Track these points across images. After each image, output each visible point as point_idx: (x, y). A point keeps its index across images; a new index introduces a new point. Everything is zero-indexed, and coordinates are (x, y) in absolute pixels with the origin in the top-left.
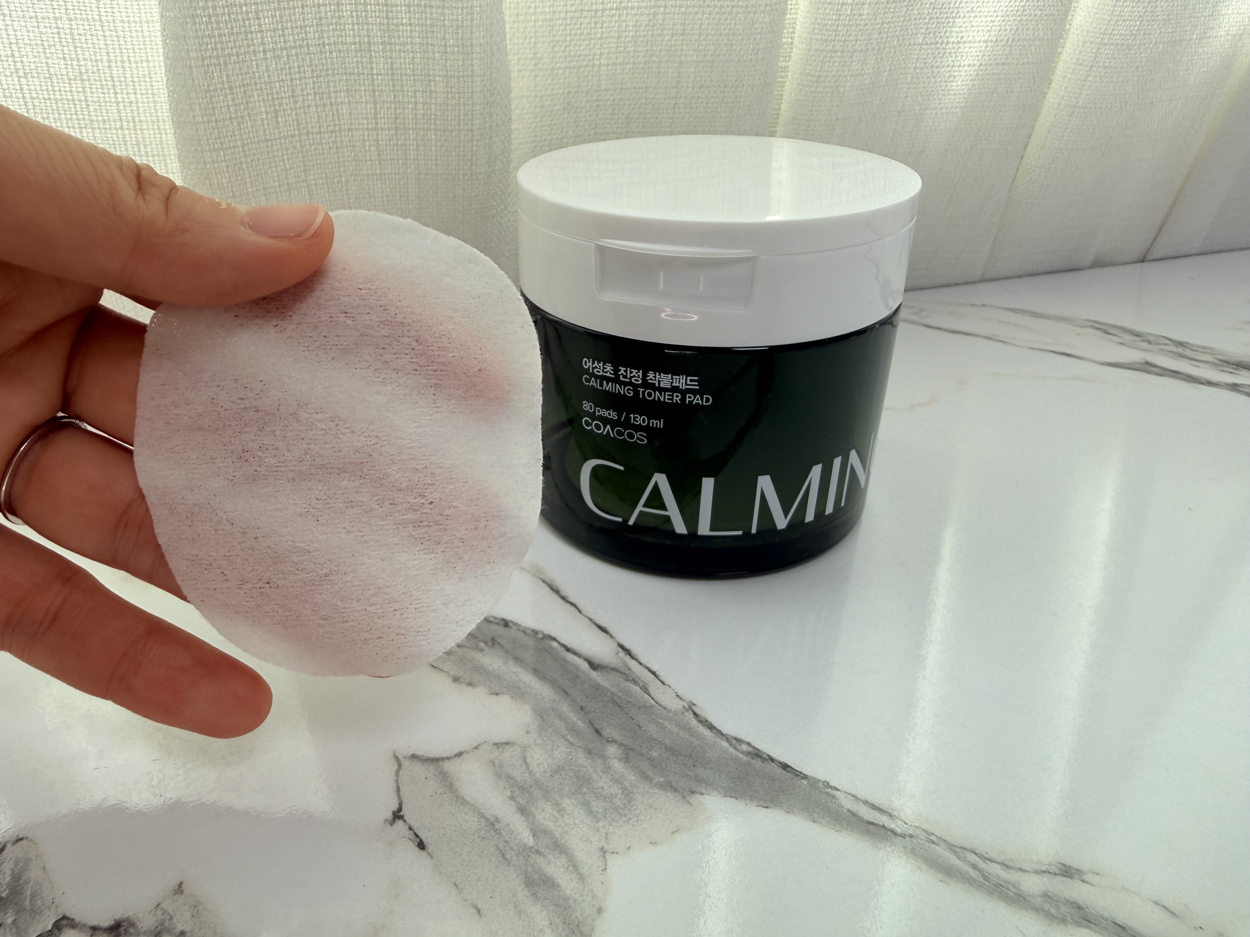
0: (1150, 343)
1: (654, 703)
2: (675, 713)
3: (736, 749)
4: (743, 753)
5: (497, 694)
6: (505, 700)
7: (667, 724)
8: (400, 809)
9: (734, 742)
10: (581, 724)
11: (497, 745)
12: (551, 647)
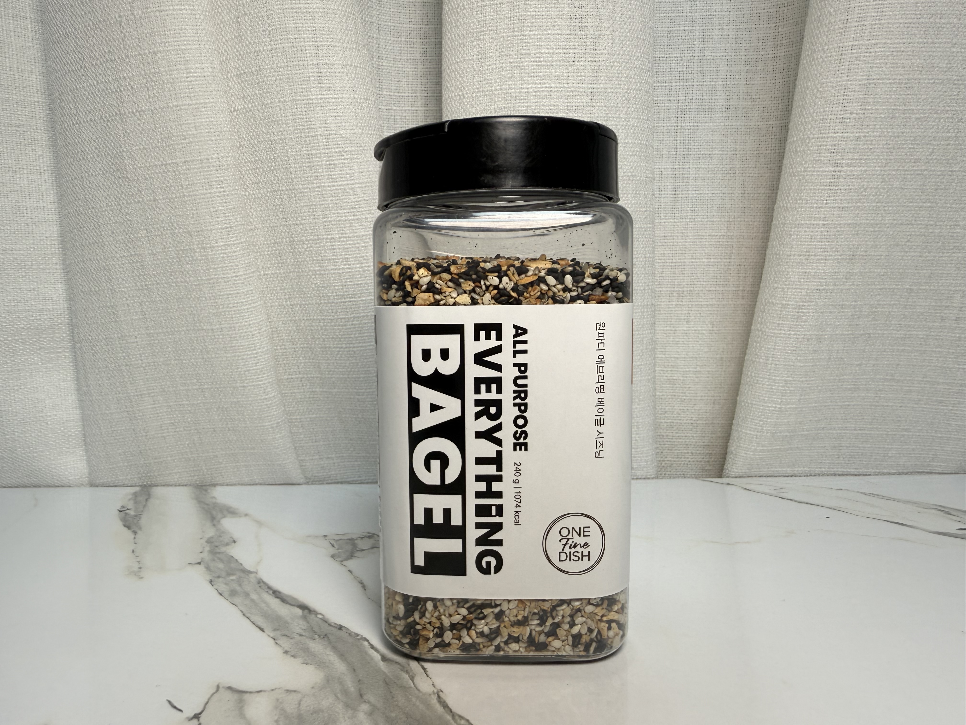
1: (412, 685)
2: (424, 694)
3: (456, 722)
5: (307, 664)
6: (310, 668)
7: (414, 700)
8: (200, 713)
9: (456, 717)
10: (352, 689)
11: (287, 691)
12: (362, 645)
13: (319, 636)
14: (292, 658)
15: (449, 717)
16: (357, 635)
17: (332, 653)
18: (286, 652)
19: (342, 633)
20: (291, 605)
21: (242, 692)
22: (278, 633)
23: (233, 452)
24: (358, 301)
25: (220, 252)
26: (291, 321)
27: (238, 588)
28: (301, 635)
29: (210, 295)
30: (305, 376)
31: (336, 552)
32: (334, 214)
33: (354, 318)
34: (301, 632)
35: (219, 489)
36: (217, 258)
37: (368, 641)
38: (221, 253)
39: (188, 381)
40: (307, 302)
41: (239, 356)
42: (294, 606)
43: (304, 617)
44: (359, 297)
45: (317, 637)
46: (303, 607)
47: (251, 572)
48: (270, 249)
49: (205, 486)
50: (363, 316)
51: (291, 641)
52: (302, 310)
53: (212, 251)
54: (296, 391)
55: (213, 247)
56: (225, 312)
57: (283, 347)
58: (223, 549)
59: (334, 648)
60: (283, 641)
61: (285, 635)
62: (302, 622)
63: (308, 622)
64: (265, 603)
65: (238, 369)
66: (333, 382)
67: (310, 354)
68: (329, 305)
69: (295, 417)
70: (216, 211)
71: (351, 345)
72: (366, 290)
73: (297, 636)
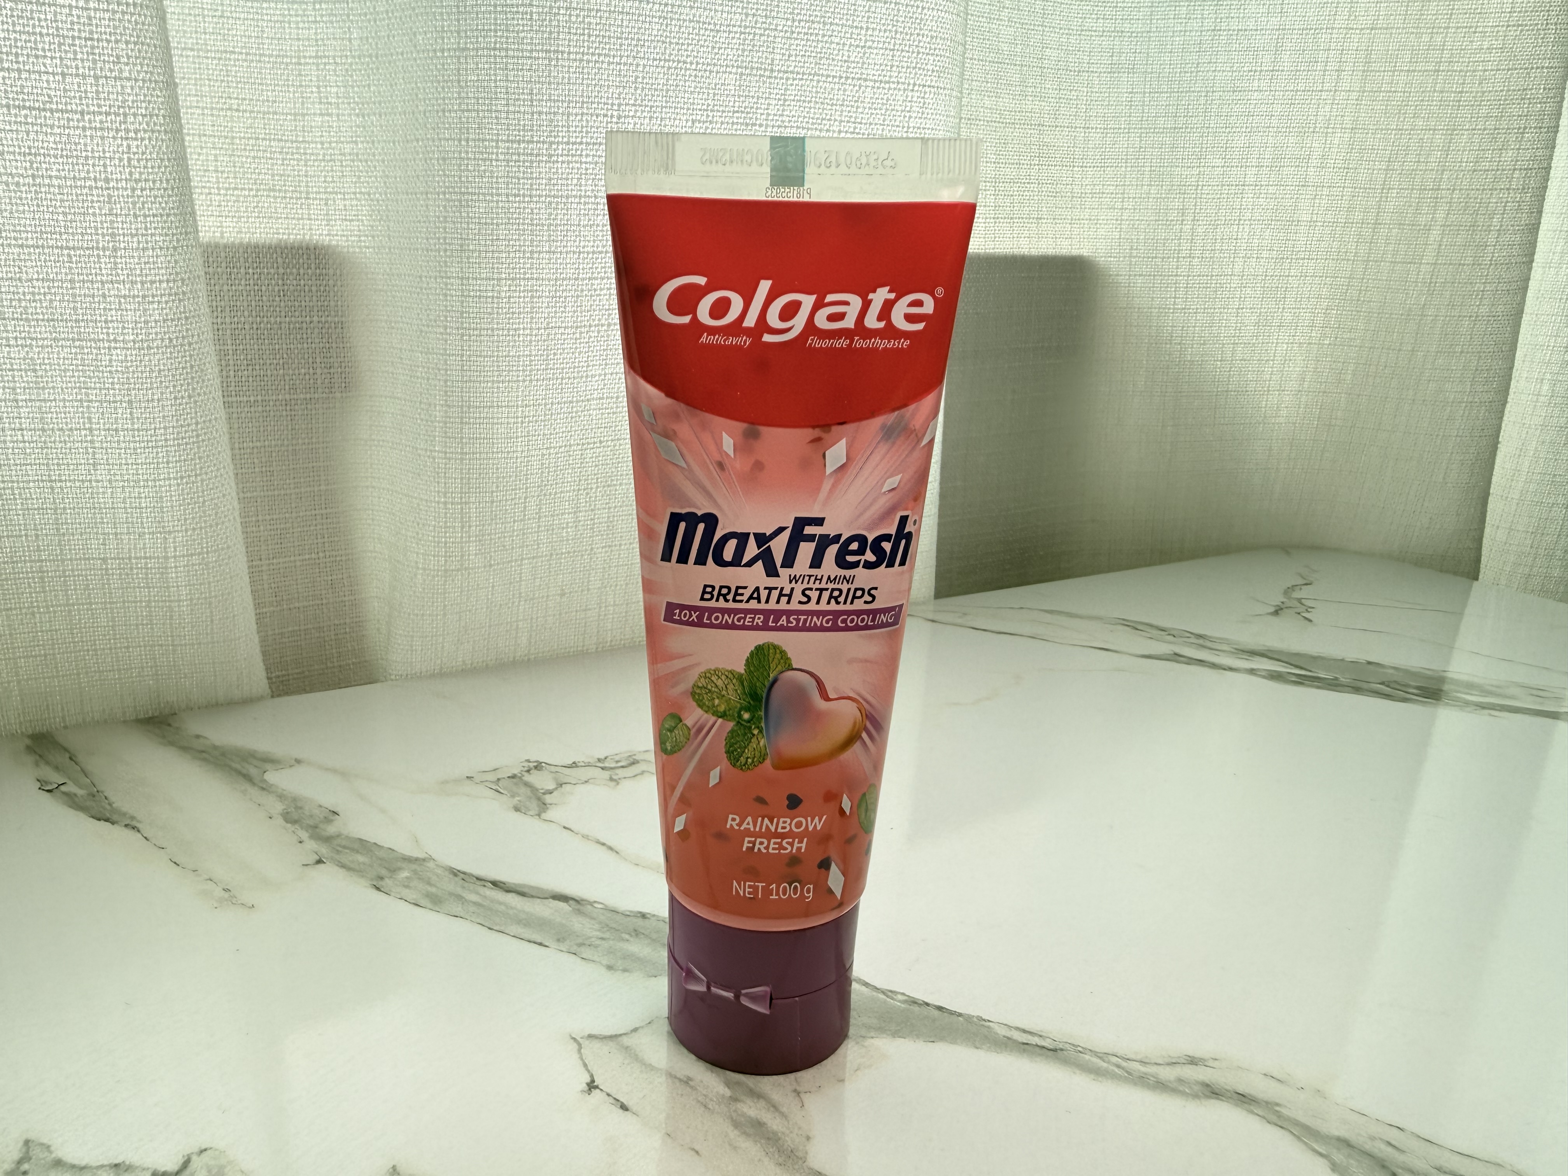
3: (893, 999)
4: (899, 1001)
8: (593, 1081)
9: (890, 994)
13: (629, 934)
14: (627, 974)
15: (882, 996)
18: (610, 968)
20: (539, 898)
21: (614, 1037)
22: (567, 942)
27: (433, 890)
28: (602, 939)
31: (515, 801)
34: (597, 934)
42: (546, 898)
43: (579, 912)
45: (627, 937)
46: (562, 898)
47: (424, 860)
49: (158, 718)
51: (598, 950)
58: (331, 830)
60: (587, 953)
61: (581, 945)
62: (583, 920)
63: (592, 919)
64: (501, 903)
73: (598, 942)
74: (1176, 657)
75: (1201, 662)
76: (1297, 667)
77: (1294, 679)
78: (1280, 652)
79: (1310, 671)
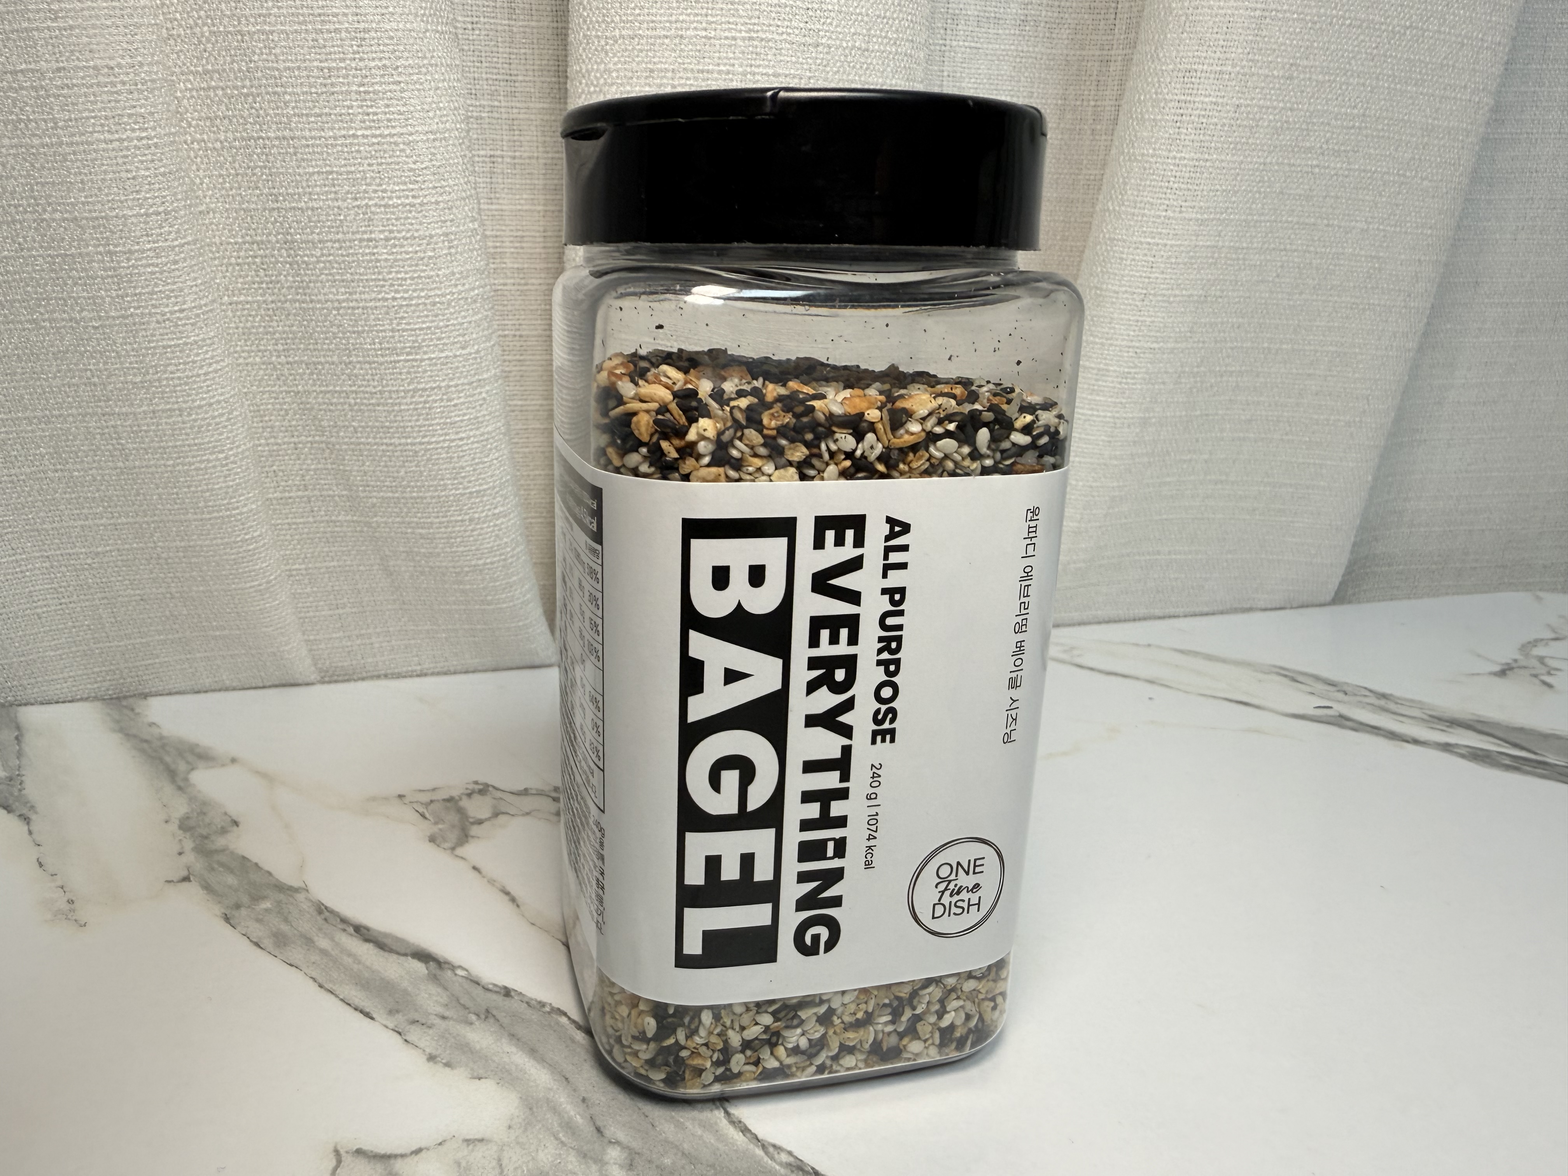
0: (1346, 694)
3: (772, 1158)
4: (781, 1164)
5: (480, 1079)
6: (488, 1087)
9: (771, 1149)
10: (579, 1119)
11: (468, 1141)
12: (558, 1023)
13: (478, 1015)
14: (447, 1069)
15: (759, 1152)
16: (542, 1005)
17: (514, 1049)
18: (431, 1058)
19: (514, 1004)
20: (398, 953)
21: (385, 1158)
22: (400, 1017)
23: (180, 635)
24: (422, 360)
25: (144, 262)
26: (288, 392)
27: (285, 928)
28: (444, 1018)
29: (128, 347)
30: (316, 493)
31: (435, 829)
32: (375, 191)
33: (415, 390)
34: (440, 1010)
35: (154, 701)
36: (140, 275)
37: (565, 1014)
38: (149, 265)
39: (85, 511)
40: (322, 360)
41: (190, 464)
42: (405, 955)
43: (434, 978)
44: (425, 353)
45: (473, 1017)
46: (424, 956)
47: (297, 890)
48: (242, 254)
49: (125, 697)
50: (433, 389)
51: (431, 1032)
52: (312, 374)
53: (128, 260)
54: (298, 521)
55: (131, 252)
56: (159, 380)
57: (272, 440)
58: (221, 842)
59: (513, 1037)
60: (415, 1033)
61: (414, 1022)
62: (433, 989)
63: (446, 989)
64: (350, 955)
65: (189, 487)
66: (374, 506)
67: (326, 455)
68: (367, 366)
69: (297, 566)
70: (134, 178)
71: (409, 441)
72: (439, 339)
73: (438, 1021)
74: (1342, 721)
75: (1375, 730)
76: (1515, 745)
77: (1507, 762)
78: (1497, 725)
79: (1535, 753)
